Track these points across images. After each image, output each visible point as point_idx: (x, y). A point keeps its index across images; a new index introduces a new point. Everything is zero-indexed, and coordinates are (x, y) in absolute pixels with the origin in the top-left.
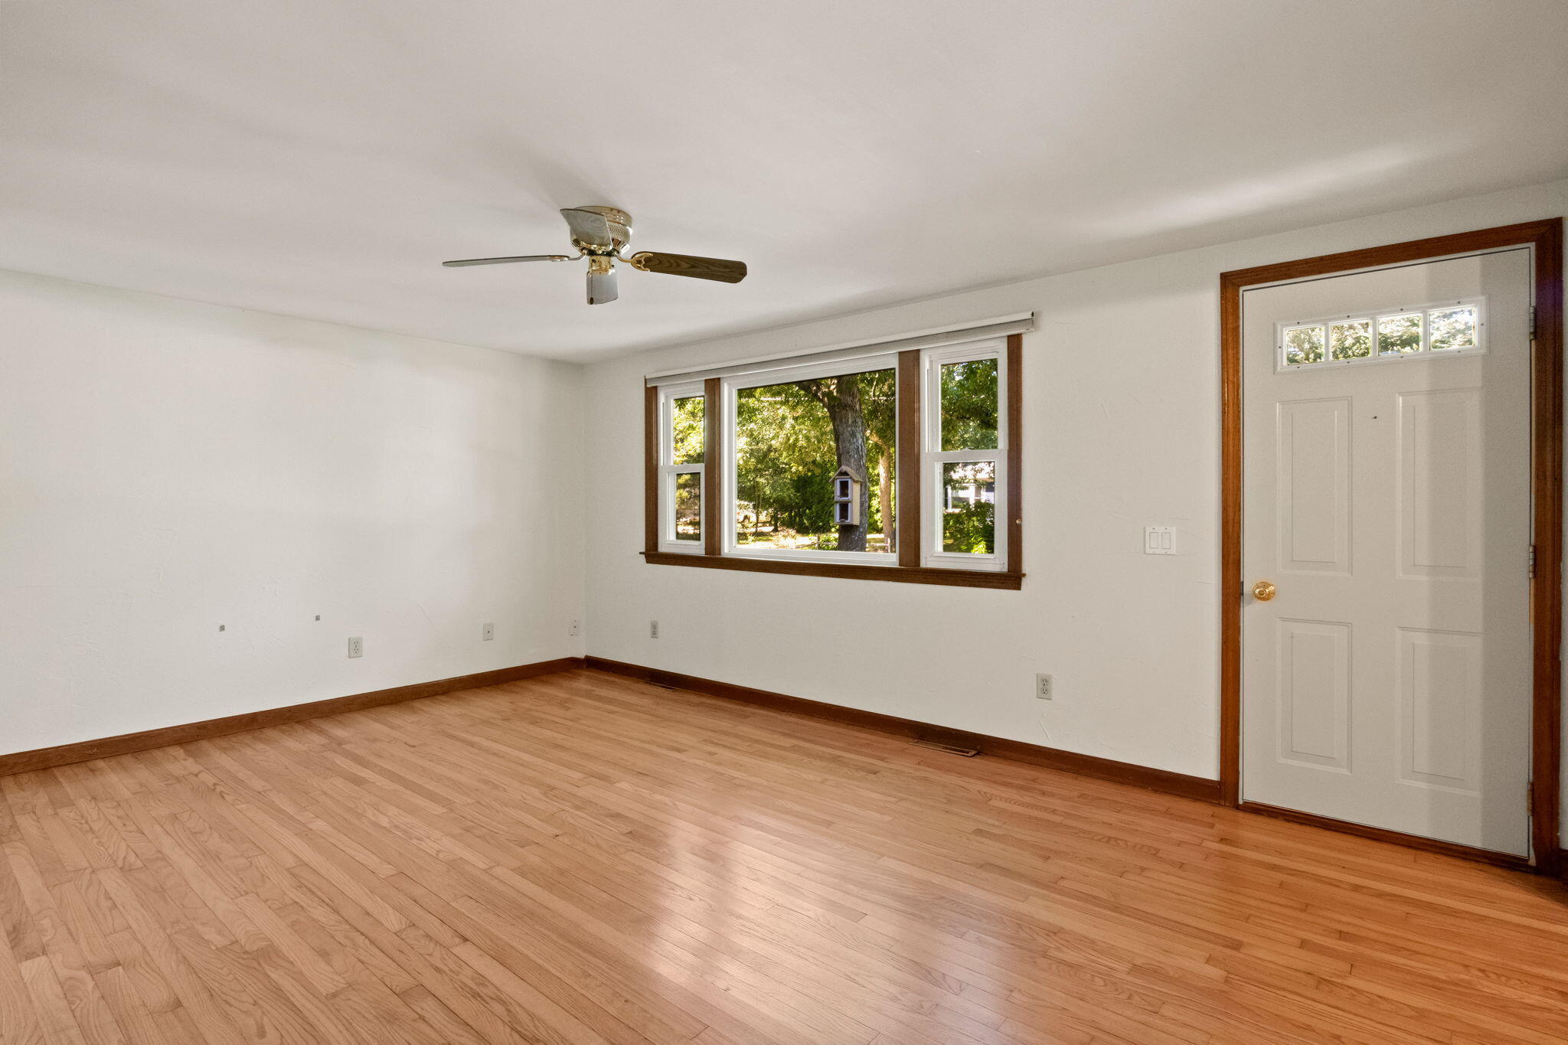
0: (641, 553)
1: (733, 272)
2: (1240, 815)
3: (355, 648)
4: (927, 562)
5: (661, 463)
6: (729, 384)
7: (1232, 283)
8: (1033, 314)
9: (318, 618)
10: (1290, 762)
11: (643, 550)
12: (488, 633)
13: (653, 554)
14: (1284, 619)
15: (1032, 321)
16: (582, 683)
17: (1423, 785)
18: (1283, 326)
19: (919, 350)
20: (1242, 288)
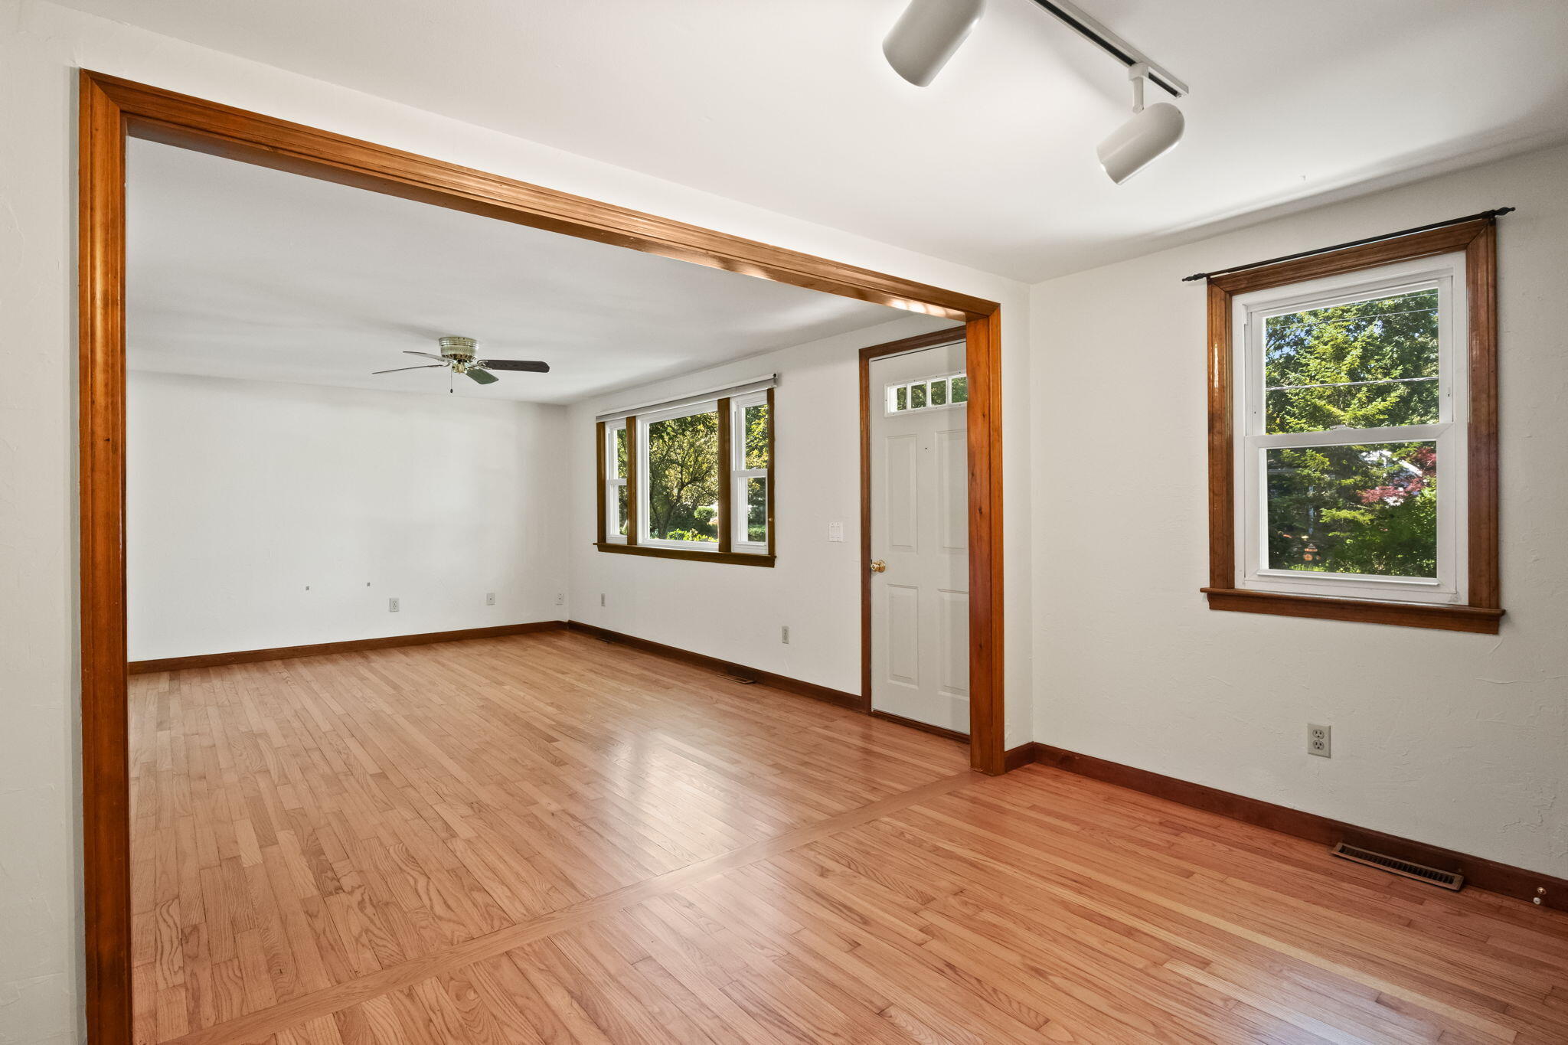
0: (594, 544)
1: (541, 367)
2: (873, 720)
3: (394, 606)
4: (736, 549)
5: (607, 478)
6: (642, 421)
7: (867, 355)
8: (775, 375)
9: (369, 584)
10: (894, 682)
11: (596, 542)
12: (491, 600)
13: (603, 545)
14: (891, 585)
15: (776, 379)
16: (566, 642)
17: (949, 694)
18: (888, 386)
19: (729, 398)
20: (871, 359)
